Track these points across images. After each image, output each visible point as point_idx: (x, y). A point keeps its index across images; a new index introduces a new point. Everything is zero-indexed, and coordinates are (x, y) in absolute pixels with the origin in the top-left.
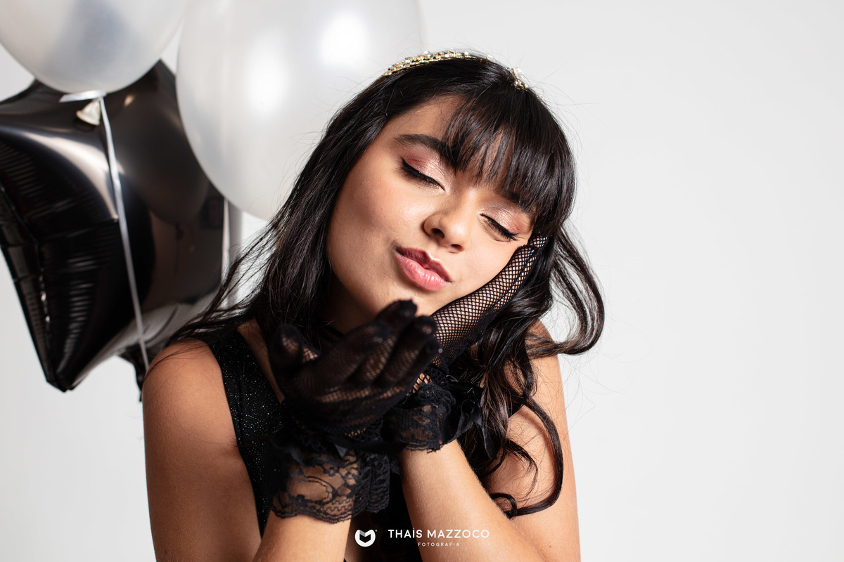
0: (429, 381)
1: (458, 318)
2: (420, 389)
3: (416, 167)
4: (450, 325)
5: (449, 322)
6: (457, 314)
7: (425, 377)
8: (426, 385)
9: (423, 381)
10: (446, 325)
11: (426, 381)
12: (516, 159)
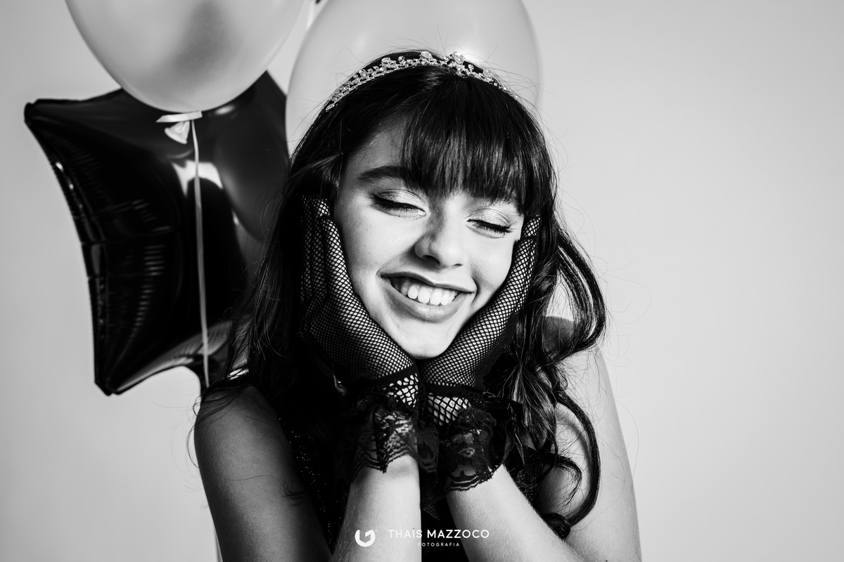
0: (467, 405)
1: (486, 336)
2: (459, 415)
3: (388, 198)
4: (480, 346)
5: (478, 343)
6: (485, 333)
7: (464, 402)
8: (465, 410)
9: (462, 406)
10: (476, 347)
11: (465, 406)
12: (471, 158)
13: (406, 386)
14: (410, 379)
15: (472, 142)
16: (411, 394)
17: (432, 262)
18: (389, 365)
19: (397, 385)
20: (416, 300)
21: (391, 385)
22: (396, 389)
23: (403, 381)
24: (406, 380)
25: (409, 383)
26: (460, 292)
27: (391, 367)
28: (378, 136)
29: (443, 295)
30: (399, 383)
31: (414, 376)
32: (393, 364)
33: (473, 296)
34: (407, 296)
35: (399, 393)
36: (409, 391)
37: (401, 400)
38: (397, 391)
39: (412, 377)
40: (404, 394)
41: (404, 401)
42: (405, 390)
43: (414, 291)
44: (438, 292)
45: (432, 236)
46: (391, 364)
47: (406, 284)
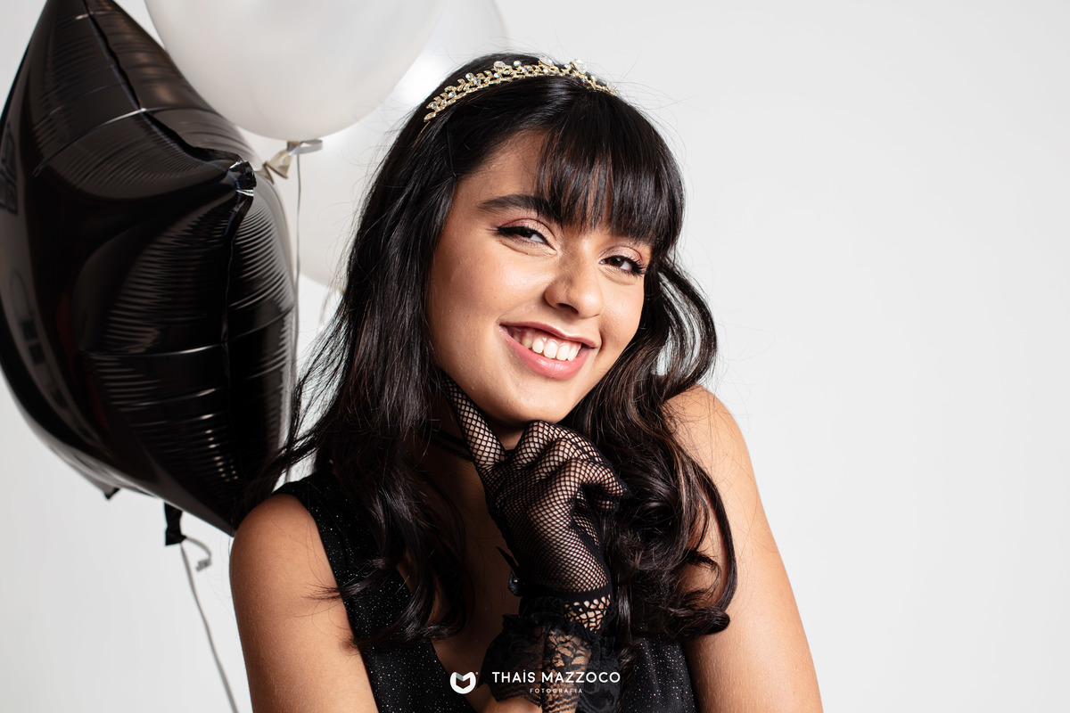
12: (619, 192)
13: (594, 610)
14: (600, 601)
15: (618, 170)
16: (597, 620)
17: (570, 311)
18: (579, 582)
19: (582, 606)
20: (542, 354)
21: (576, 604)
22: (581, 610)
23: (591, 603)
24: (596, 601)
25: (598, 606)
26: (584, 346)
27: (582, 584)
28: (502, 157)
29: (571, 349)
30: (587, 604)
31: (607, 598)
32: (585, 581)
33: (596, 351)
34: (531, 349)
35: (584, 616)
36: (596, 616)
37: (582, 625)
38: (582, 613)
39: (603, 599)
40: (588, 619)
41: (586, 626)
42: (591, 614)
43: (540, 344)
44: (566, 347)
45: (570, 281)
46: (582, 582)
47: (529, 334)
